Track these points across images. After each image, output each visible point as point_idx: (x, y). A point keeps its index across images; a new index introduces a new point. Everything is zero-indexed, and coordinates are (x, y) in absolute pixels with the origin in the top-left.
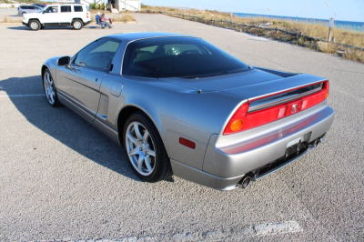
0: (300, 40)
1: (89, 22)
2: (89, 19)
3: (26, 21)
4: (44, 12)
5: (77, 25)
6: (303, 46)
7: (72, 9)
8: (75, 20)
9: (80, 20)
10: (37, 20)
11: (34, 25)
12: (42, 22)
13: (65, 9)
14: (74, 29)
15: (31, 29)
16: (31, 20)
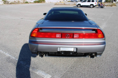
1: (96, 6)
2: (96, 5)
3: (77, 5)
4: (82, 2)
5: (92, 6)
7: (91, 1)
8: (91, 5)
9: (93, 5)
10: (80, 4)
11: (79, 6)
12: (81, 5)
13: (89, 1)
14: (90, 7)
15: (78, 7)
16: (78, 4)
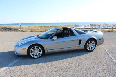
0: (13, 30)
6: (15, 31)
